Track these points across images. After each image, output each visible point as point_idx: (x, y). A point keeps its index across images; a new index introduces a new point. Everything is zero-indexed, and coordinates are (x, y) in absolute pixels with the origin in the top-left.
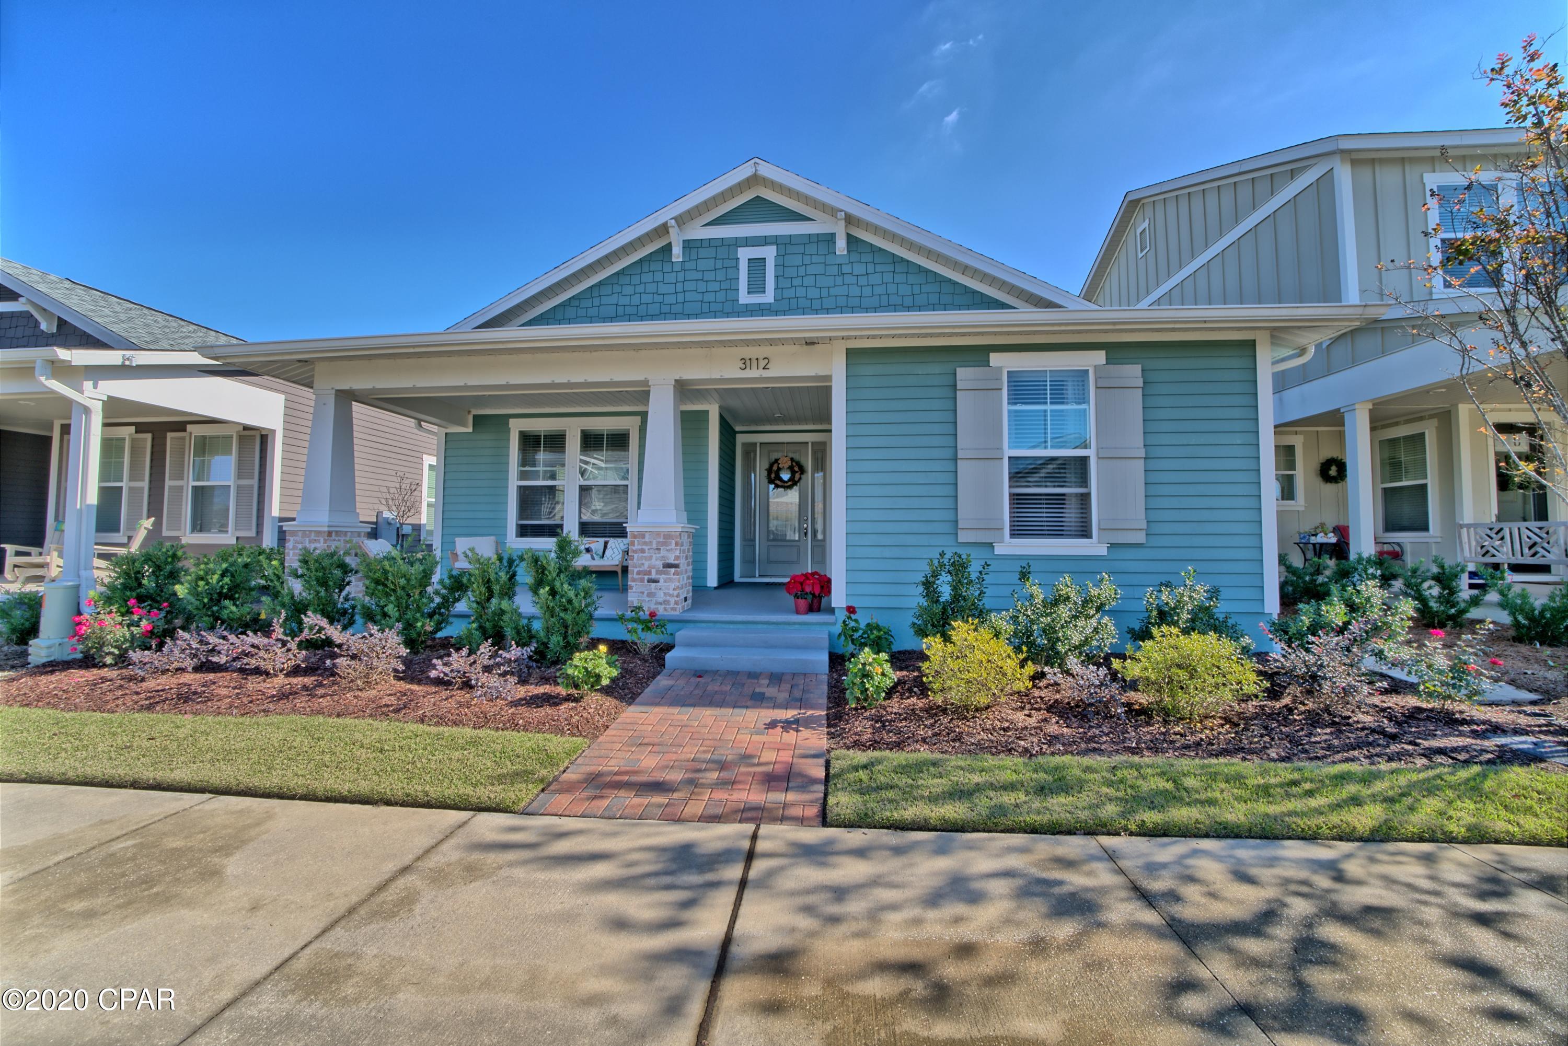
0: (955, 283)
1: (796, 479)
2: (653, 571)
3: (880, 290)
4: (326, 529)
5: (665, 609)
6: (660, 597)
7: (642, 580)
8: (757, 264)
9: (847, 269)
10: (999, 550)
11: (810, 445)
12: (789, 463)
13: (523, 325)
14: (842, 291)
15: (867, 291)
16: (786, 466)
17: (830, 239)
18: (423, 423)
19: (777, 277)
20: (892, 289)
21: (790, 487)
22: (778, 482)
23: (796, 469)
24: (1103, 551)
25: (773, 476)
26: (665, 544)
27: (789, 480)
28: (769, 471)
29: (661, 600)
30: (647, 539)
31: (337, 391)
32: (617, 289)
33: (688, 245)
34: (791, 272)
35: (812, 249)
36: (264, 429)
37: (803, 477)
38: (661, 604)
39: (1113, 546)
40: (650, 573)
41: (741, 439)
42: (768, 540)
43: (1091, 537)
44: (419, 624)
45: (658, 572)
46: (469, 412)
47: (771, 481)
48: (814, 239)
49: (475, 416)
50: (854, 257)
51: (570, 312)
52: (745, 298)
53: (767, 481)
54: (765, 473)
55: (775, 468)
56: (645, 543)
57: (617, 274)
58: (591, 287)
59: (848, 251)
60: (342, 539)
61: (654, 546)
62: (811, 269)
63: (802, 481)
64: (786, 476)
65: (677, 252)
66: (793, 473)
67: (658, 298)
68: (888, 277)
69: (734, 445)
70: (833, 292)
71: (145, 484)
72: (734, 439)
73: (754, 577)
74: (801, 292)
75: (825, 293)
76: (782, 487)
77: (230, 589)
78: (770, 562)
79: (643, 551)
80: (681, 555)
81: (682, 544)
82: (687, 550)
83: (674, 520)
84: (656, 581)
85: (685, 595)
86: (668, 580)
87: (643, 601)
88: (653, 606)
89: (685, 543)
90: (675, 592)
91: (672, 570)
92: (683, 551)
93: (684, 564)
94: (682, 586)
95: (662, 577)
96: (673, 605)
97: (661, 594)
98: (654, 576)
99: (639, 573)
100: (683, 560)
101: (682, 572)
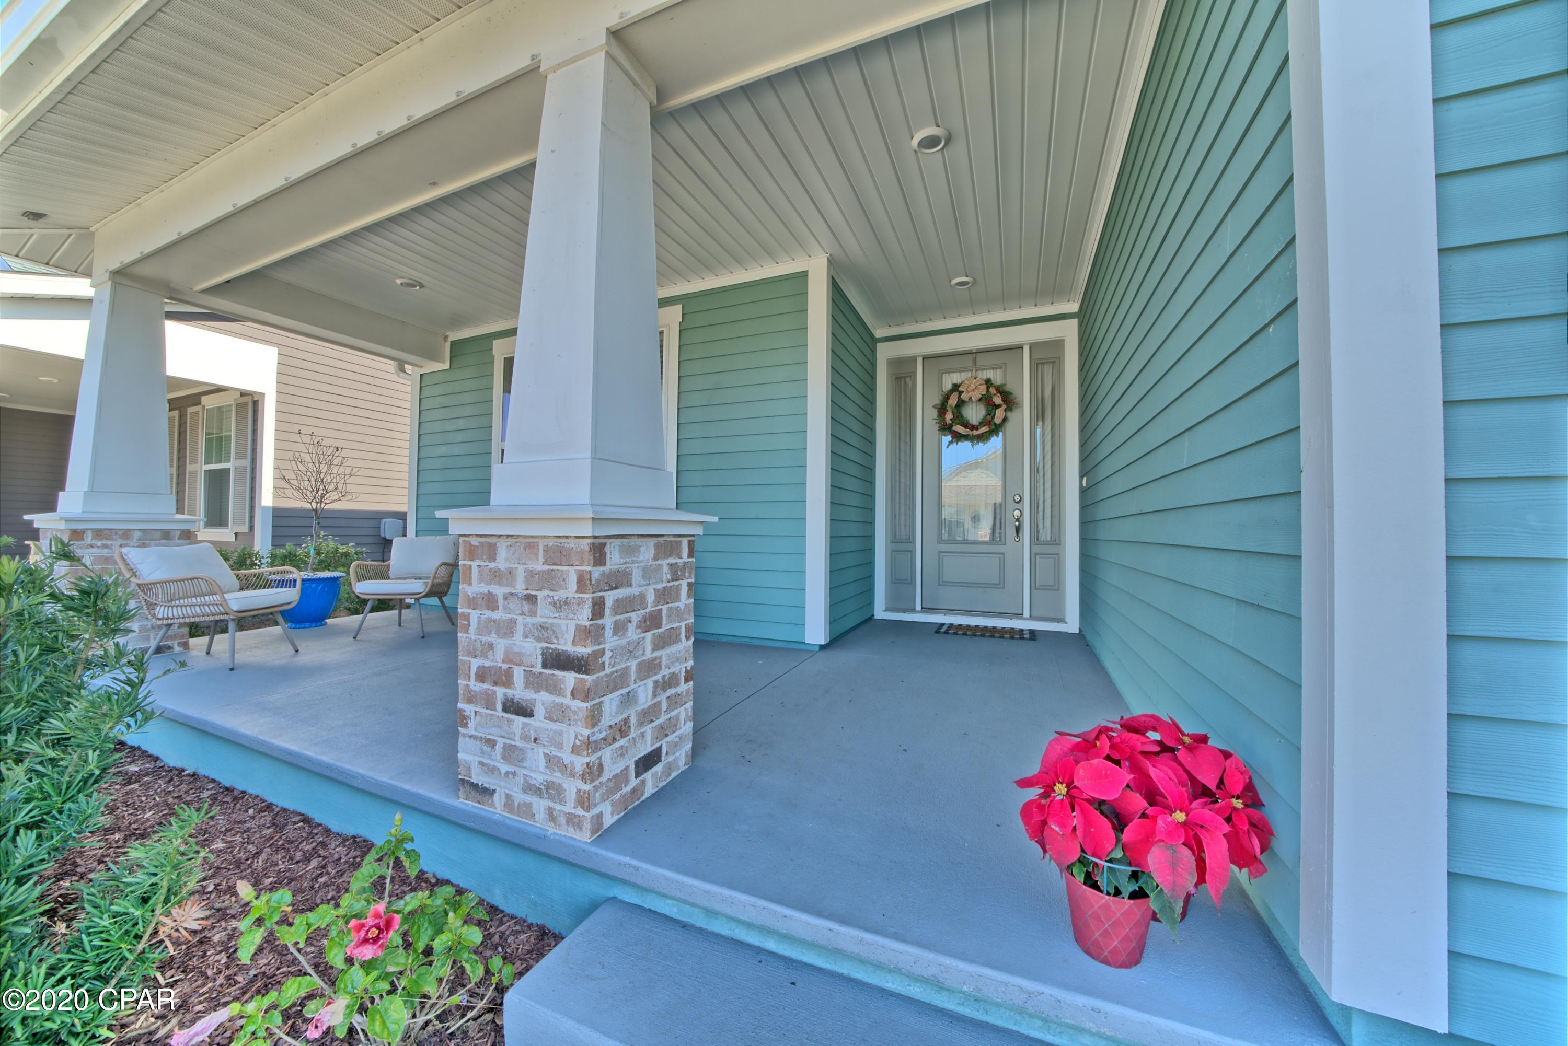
1: (998, 420)
2: (518, 675)
6: (537, 770)
7: (489, 703)
11: (1026, 350)
12: (983, 390)
16: (976, 395)
18: (407, 366)
21: (983, 438)
22: (959, 429)
23: (998, 400)
25: (949, 416)
26: (548, 580)
27: (982, 424)
28: (942, 409)
36: (256, 393)
37: (1012, 416)
38: (538, 792)
40: (505, 679)
41: (885, 353)
42: (940, 541)
45: (533, 682)
46: (446, 337)
47: (945, 428)
49: (453, 344)
53: (936, 427)
54: (935, 413)
55: (953, 401)
61: (520, 587)
63: (1009, 426)
64: (974, 413)
66: (992, 407)
69: (873, 364)
71: (174, 471)
72: (873, 351)
73: (913, 610)
76: (966, 437)
78: (941, 583)
80: (608, 621)
81: (618, 580)
82: (651, 597)
83: (581, 493)
84: (524, 711)
85: (646, 748)
86: (557, 714)
87: (493, 770)
88: (520, 797)
89: (636, 576)
90: (580, 762)
91: (570, 678)
92: (624, 606)
93: (630, 651)
94: (622, 729)
95: (541, 700)
96: (570, 807)
97: (536, 757)
98: (519, 691)
99: (482, 675)
100: (632, 633)
101: (618, 681)
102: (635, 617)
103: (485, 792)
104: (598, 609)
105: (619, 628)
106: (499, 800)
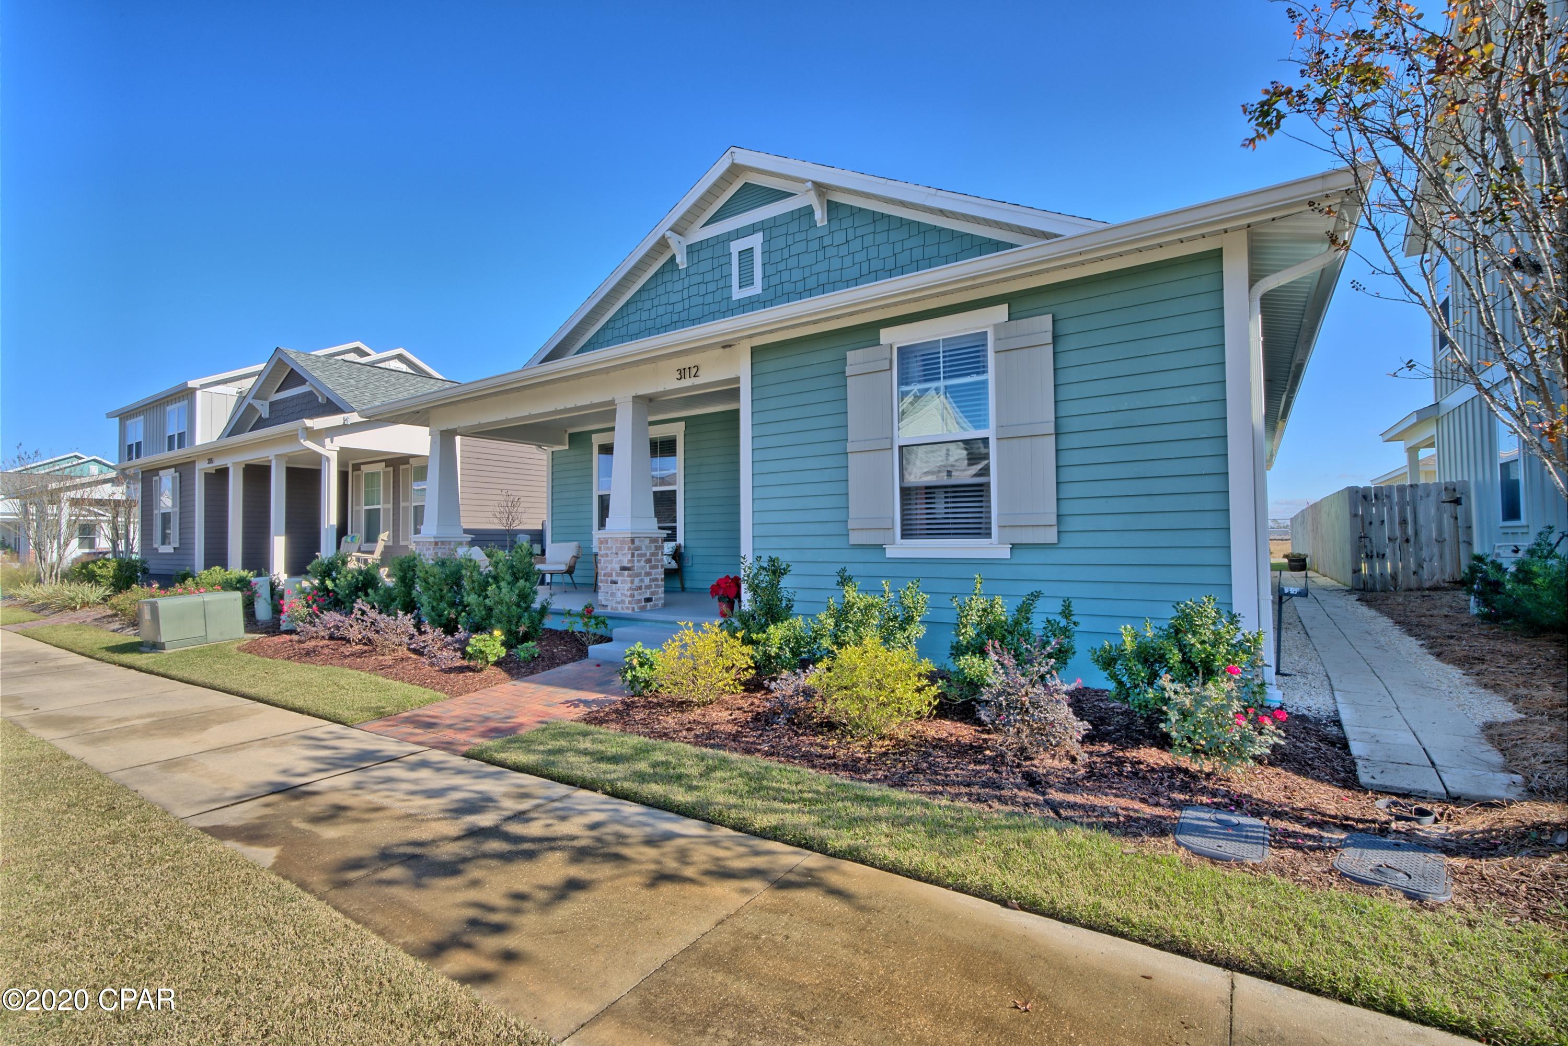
0: (940, 230)
2: (614, 574)
3: (860, 257)
4: (433, 540)
5: (622, 608)
6: (619, 597)
7: (607, 582)
8: (746, 254)
9: (827, 241)
10: (891, 552)
13: (578, 353)
14: (822, 266)
15: (848, 261)
17: (809, 211)
19: (764, 265)
20: (873, 252)
24: (1004, 553)
26: (621, 549)
29: (619, 600)
30: (609, 545)
31: (441, 431)
32: (640, 305)
33: (691, 250)
34: (776, 257)
35: (794, 227)
38: (619, 603)
39: (1014, 547)
40: (611, 575)
43: (989, 535)
44: (446, 612)
45: (618, 575)
46: (566, 431)
48: (796, 216)
49: (570, 435)
50: (835, 225)
51: (609, 334)
52: (738, 294)
56: (608, 548)
57: (639, 291)
58: (622, 308)
59: (829, 220)
60: (447, 547)
61: (614, 551)
62: (795, 250)
65: (682, 261)
67: (670, 308)
68: (869, 240)
70: (815, 269)
71: (390, 506)
74: (785, 276)
75: (807, 272)
77: (363, 585)
79: (607, 555)
80: (636, 559)
81: (638, 549)
82: (648, 554)
83: (629, 527)
84: (616, 583)
85: (648, 596)
86: (624, 582)
87: (607, 600)
88: (614, 605)
89: (644, 548)
90: (629, 593)
91: (626, 573)
92: (640, 555)
93: (643, 568)
94: (640, 588)
95: (619, 579)
96: (627, 605)
97: (619, 594)
98: (614, 578)
99: (604, 575)
100: (643, 563)
101: (639, 575)
102: (644, 559)
103: (606, 606)
104: (633, 555)
105: (639, 561)
106: (609, 608)
